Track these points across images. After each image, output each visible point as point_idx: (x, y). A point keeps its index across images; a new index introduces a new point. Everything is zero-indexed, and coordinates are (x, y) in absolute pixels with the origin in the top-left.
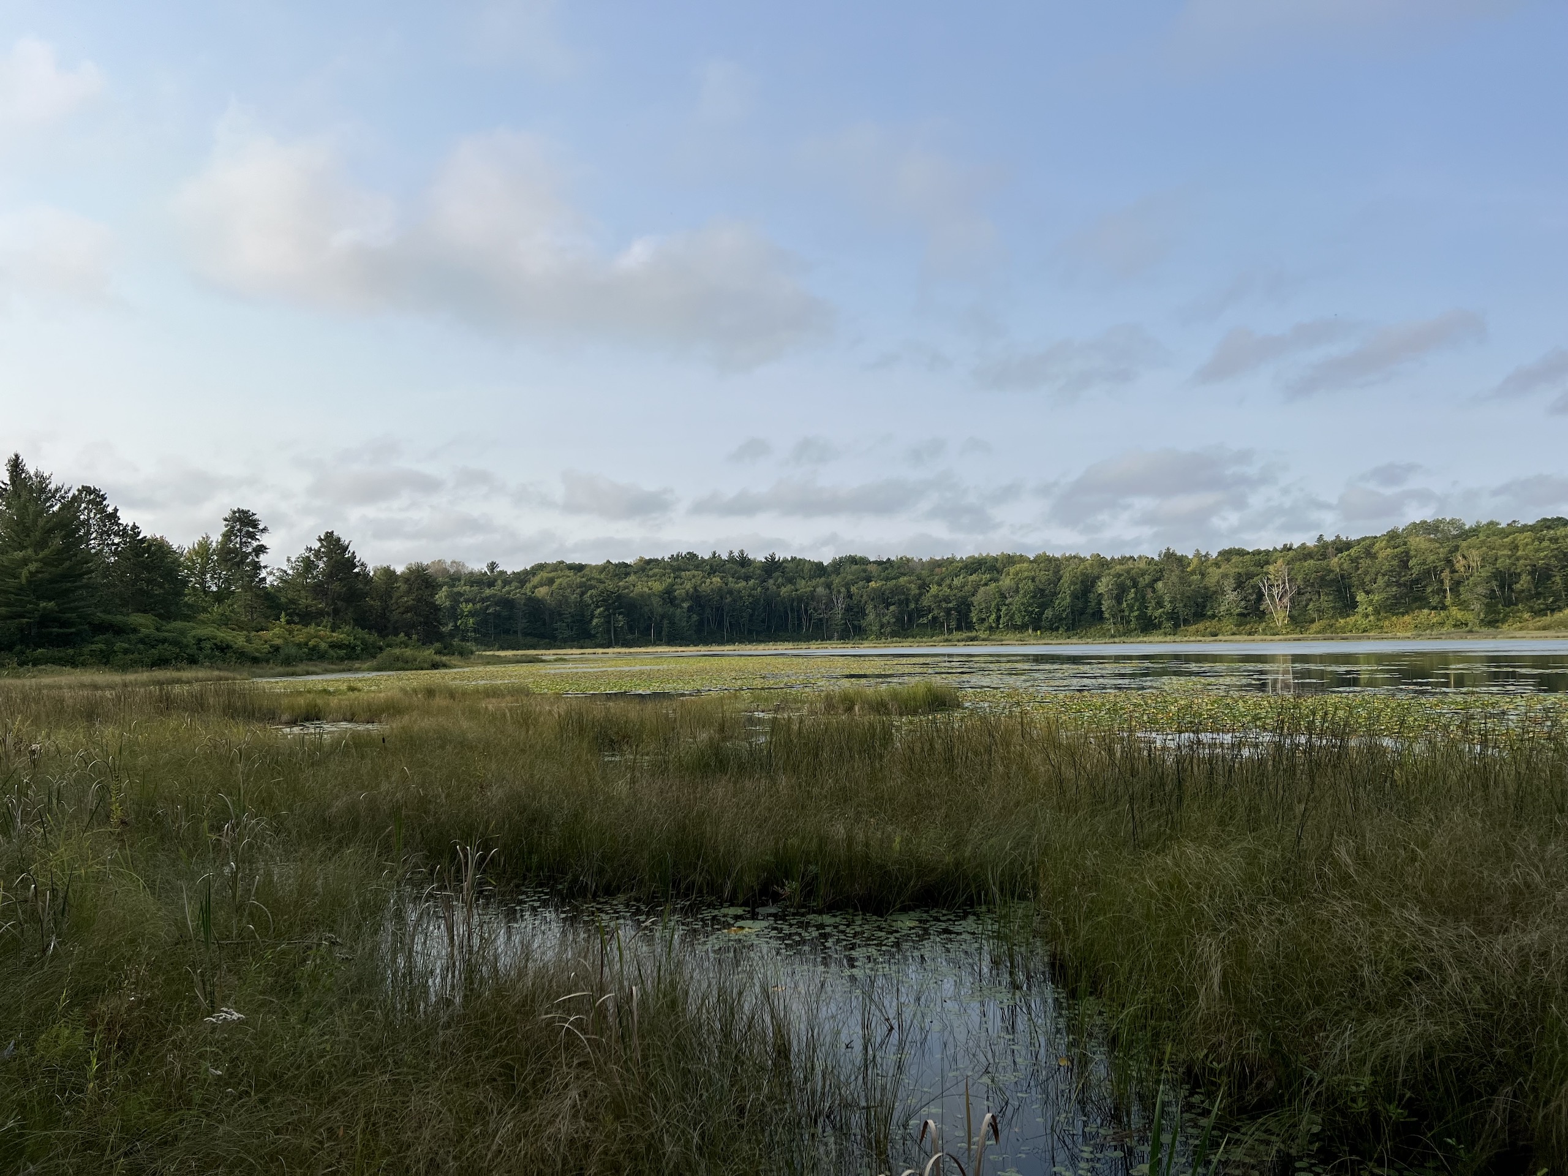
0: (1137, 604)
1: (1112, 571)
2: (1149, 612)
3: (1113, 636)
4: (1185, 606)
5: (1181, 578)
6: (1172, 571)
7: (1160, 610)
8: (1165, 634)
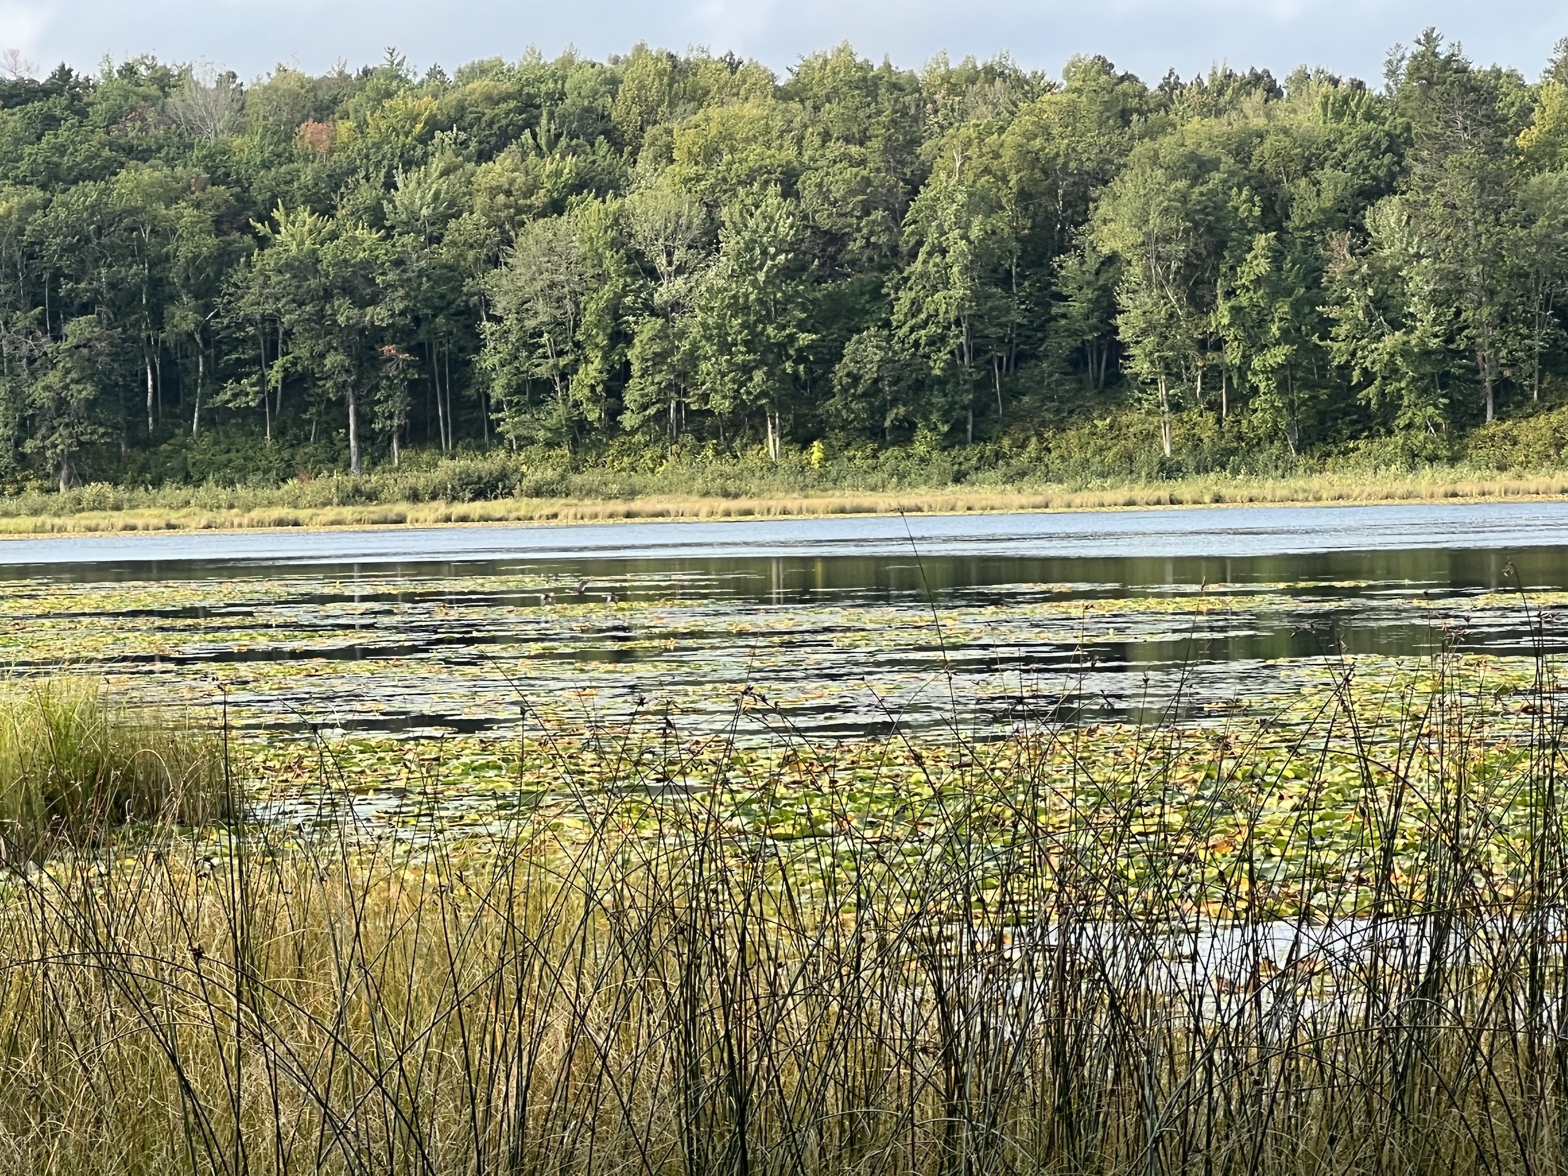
0: (1283, 308)
1: (1166, 144)
2: (1338, 351)
3: (1169, 470)
4: (1503, 319)
5: (1486, 183)
6: (1445, 149)
7: (1391, 340)
8: (1413, 458)
